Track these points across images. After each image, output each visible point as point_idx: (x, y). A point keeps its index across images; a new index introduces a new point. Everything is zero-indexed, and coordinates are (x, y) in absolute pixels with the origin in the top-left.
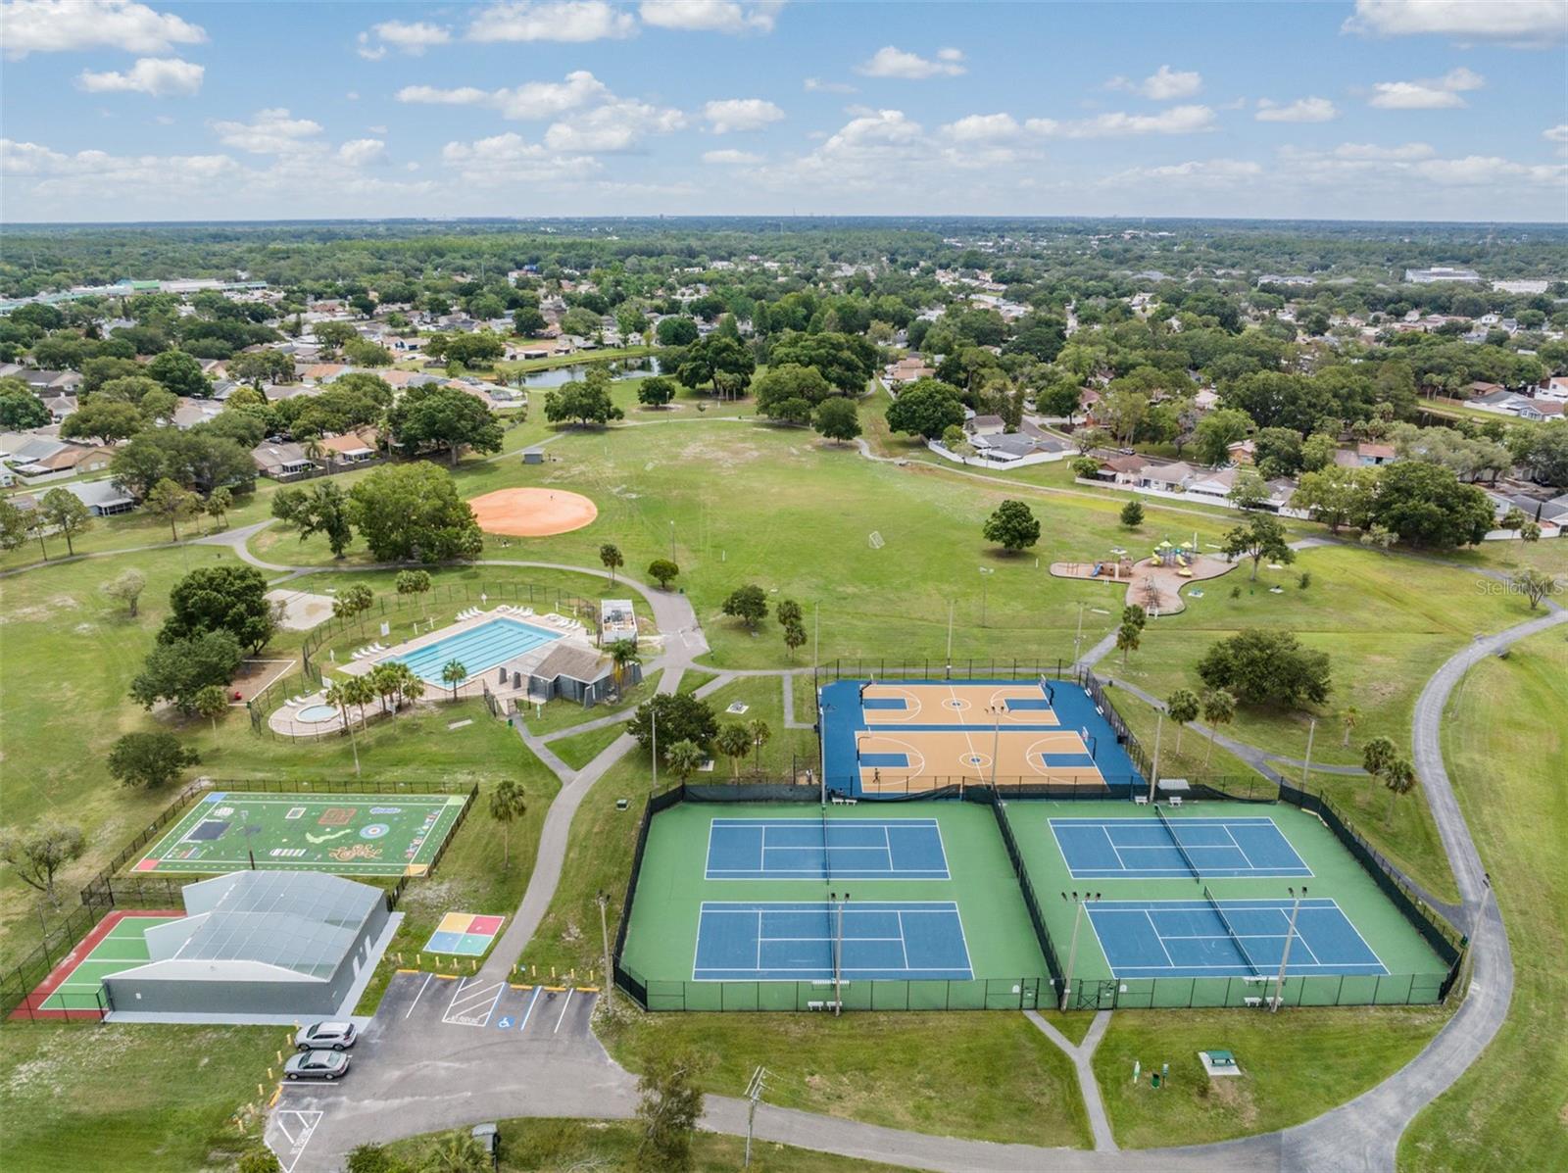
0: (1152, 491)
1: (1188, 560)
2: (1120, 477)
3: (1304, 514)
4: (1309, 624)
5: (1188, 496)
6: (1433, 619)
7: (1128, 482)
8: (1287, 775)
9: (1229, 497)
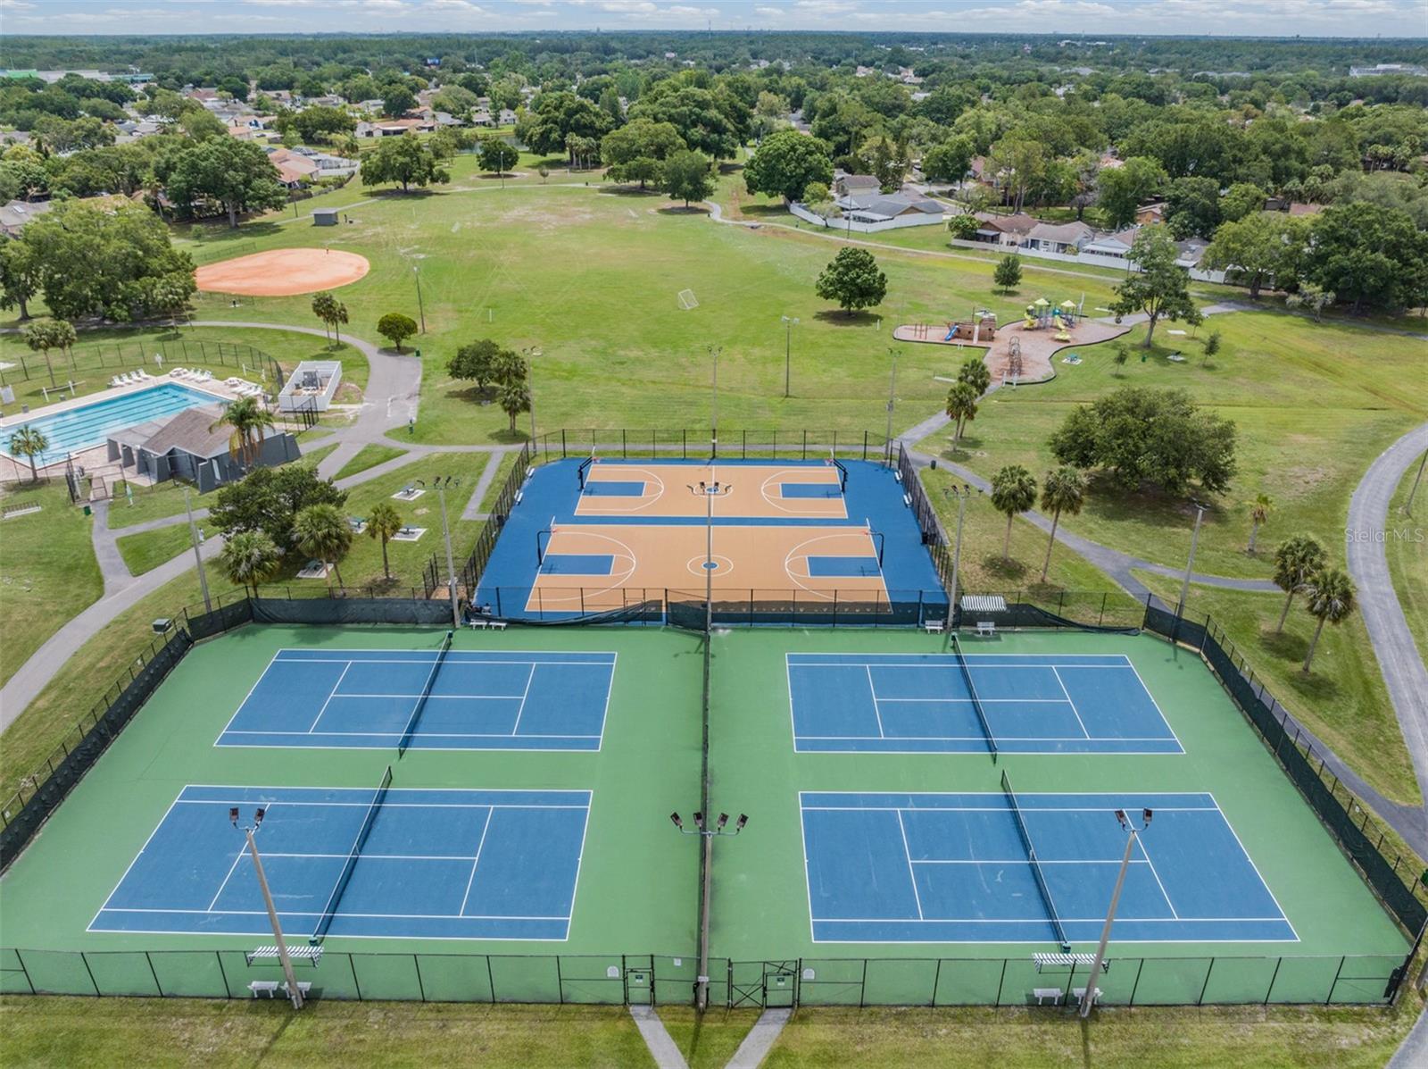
0: (1041, 253)
1: (1070, 324)
2: (1004, 237)
3: (1218, 276)
4: (1214, 397)
5: (1082, 258)
6: (1376, 393)
7: (1013, 244)
8: (1160, 592)
9: (1129, 257)
